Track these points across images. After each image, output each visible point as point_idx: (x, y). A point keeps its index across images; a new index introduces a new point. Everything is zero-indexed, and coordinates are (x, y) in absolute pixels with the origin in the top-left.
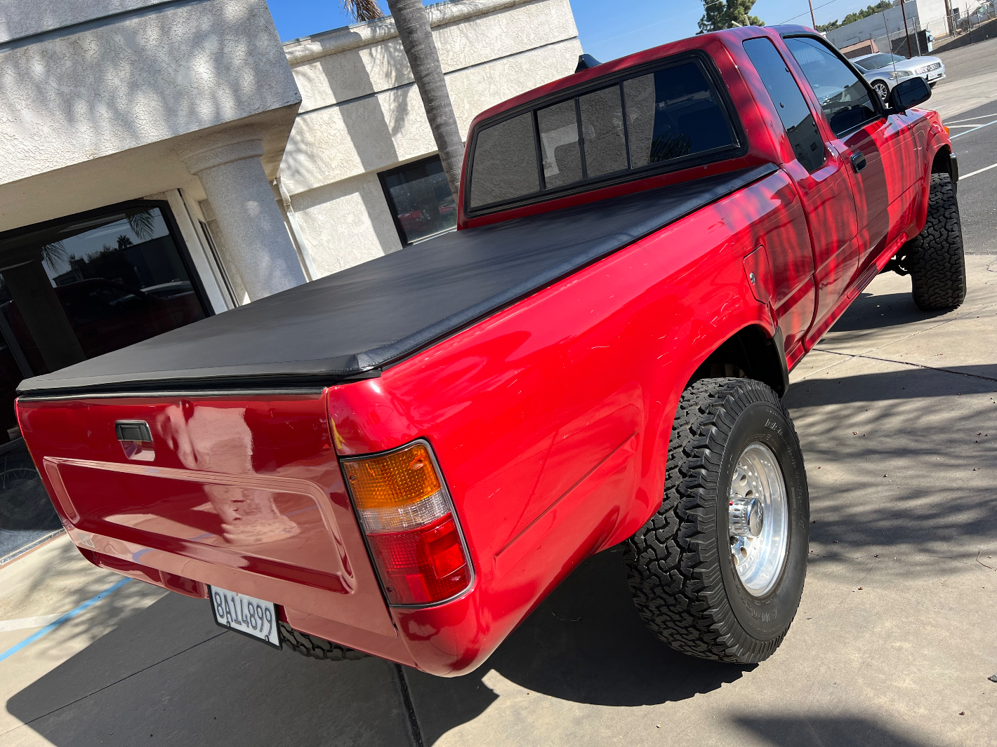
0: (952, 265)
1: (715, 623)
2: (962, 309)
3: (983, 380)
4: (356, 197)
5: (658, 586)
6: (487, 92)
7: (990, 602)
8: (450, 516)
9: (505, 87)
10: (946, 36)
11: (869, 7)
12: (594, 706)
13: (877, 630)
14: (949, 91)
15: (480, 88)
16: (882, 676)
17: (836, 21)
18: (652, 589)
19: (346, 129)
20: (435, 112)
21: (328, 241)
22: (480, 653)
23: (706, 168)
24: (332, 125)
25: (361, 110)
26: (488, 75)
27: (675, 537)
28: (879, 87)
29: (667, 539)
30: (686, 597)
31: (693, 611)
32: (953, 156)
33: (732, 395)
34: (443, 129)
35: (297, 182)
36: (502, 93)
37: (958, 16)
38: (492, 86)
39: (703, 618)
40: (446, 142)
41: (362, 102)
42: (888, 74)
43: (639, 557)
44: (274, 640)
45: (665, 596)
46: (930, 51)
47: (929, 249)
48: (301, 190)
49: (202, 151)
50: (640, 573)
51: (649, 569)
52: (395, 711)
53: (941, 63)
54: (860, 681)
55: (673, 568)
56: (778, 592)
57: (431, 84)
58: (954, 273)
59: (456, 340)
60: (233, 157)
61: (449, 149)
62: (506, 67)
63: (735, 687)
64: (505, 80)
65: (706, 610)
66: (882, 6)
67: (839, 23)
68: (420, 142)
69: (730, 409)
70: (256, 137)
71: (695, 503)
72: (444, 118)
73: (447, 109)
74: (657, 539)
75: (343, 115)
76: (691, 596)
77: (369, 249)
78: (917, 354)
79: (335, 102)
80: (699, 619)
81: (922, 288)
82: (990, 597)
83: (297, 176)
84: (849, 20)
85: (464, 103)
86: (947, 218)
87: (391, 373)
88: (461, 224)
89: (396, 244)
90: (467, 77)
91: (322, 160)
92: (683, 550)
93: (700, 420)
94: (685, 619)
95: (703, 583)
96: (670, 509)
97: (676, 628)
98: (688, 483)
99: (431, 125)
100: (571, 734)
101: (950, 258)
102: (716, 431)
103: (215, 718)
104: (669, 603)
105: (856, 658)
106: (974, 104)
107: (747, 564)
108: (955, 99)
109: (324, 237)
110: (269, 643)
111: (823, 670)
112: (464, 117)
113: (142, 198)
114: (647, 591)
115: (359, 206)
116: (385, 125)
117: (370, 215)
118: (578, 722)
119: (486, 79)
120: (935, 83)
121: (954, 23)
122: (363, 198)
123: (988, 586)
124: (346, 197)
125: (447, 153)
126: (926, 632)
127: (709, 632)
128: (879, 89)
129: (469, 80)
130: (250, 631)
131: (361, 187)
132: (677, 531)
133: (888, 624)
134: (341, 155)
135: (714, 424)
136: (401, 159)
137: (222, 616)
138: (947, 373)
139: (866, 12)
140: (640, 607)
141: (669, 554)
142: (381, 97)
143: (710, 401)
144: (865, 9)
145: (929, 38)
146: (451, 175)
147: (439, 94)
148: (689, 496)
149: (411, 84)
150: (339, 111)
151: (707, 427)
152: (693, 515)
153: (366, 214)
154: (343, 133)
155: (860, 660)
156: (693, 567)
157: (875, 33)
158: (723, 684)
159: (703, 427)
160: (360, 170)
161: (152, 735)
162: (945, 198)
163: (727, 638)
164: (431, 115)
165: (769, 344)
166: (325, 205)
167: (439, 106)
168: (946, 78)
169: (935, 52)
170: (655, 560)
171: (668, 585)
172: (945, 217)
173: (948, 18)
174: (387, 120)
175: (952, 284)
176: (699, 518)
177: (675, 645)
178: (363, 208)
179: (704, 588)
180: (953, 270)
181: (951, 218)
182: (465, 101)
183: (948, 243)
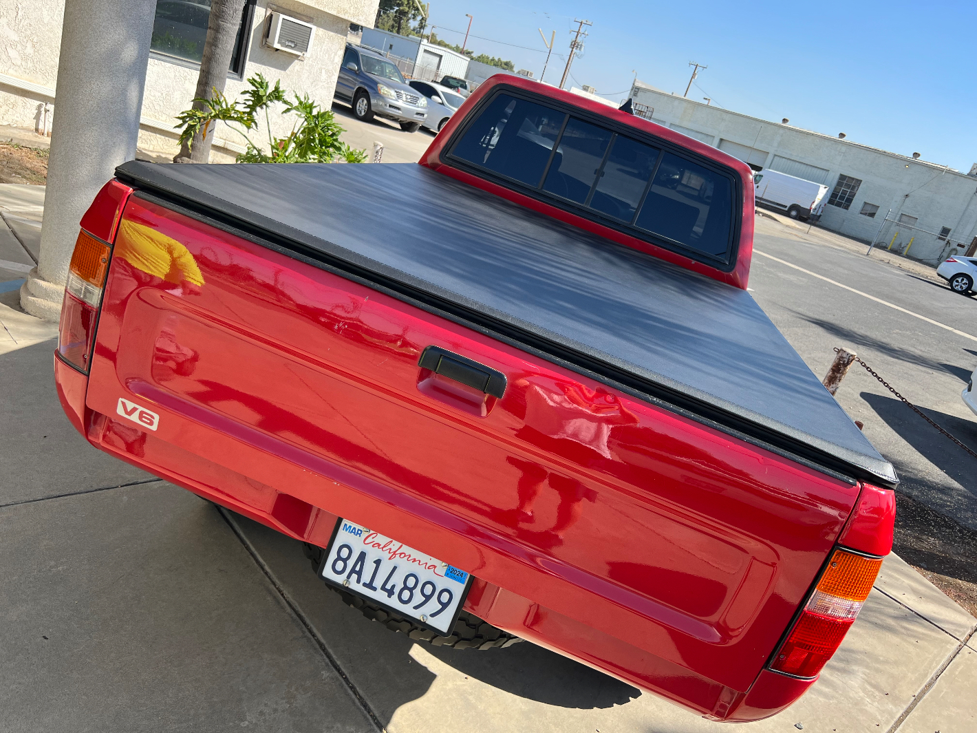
137: (340, 573)
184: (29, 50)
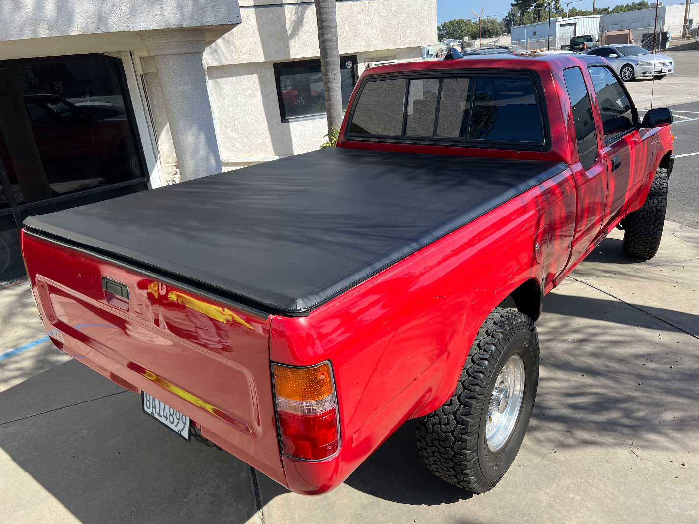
0: (654, 233)
1: (467, 469)
2: (652, 260)
3: (657, 320)
4: (255, 77)
5: (436, 440)
6: (363, 21)
7: (633, 480)
8: (334, 409)
9: (377, 20)
10: (679, 38)
11: (633, 4)
12: (376, 498)
13: (561, 483)
14: (673, 84)
15: (360, 17)
16: (559, 516)
17: (609, 8)
18: (432, 441)
19: (257, 26)
20: (324, 30)
21: (229, 105)
22: (331, 488)
23: (519, 153)
24: (248, 21)
25: (271, 15)
26: (367, 9)
27: (455, 414)
28: (628, 69)
29: (449, 413)
30: (453, 451)
31: (455, 460)
32: (672, 157)
33: (508, 325)
34: (328, 44)
35: (214, 58)
36: (373, 25)
37: (691, 26)
38: (368, 18)
39: (461, 465)
40: (327, 54)
41: (272, 9)
42: (636, 62)
43: (428, 419)
44: (185, 434)
45: (439, 447)
46: (667, 48)
47: (642, 220)
48: (215, 64)
49: (161, 41)
50: (427, 429)
51: (433, 428)
52: (244, 474)
53: (673, 62)
54: (545, 516)
55: (449, 432)
56: (506, 449)
57: (325, 9)
58: (653, 238)
59: (357, 290)
60: (183, 51)
61: (329, 59)
62: (380, 6)
63: (467, 503)
64: (378, 15)
65: (463, 461)
66: (642, 5)
67: (610, 10)
68: (308, 47)
69: (506, 336)
70: (201, 39)
71: (472, 395)
72: (330, 36)
73: (333, 30)
74: (443, 412)
75: (257, 15)
76: (456, 452)
77: (257, 117)
78: (617, 289)
79: (253, 5)
80: (458, 465)
81: (630, 243)
82: (634, 476)
83: (215, 54)
84: (618, 10)
85: (345, 26)
86: (659, 202)
87: (315, 314)
88: (340, 142)
89: (277, 117)
90: (351, 7)
91: (235, 46)
92: (458, 423)
93: (486, 340)
94: (449, 463)
95: (466, 446)
96: (455, 395)
97: (441, 466)
98: (471, 382)
99: (319, 38)
100: (359, 514)
101: (654, 228)
102: (494, 350)
103: (119, 453)
104: (441, 451)
105: (545, 499)
106: (688, 99)
107: (490, 428)
108: (676, 92)
109: (227, 102)
110: (180, 435)
111: (523, 503)
112: (343, 36)
113: (104, 53)
114: (428, 440)
115: (256, 85)
116: (286, 30)
117: (262, 93)
118: (364, 507)
119: (364, 11)
120: (665, 75)
121: (687, 30)
122: (260, 79)
123: (634, 468)
124: (248, 76)
125: (327, 62)
126: (591, 491)
127: (462, 473)
128: (628, 70)
129: (352, 10)
130: (168, 423)
131: (259, 71)
132: (457, 410)
133: (568, 481)
134: (250, 45)
135: (494, 345)
136: (292, 57)
137: (149, 408)
138: (635, 309)
139: (630, 6)
140: (421, 448)
141: (448, 423)
142: (287, 9)
143: (495, 327)
144: (630, 4)
145: (668, 38)
146: (327, 78)
147: (330, 17)
148: (469, 390)
149: (309, 3)
150: (254, 12)
151: (489, 346)
152: (469, 403)
153: (260, 91)
154: (254, 29)
155: (548, 501)
156: (462, 435)
157: (633, 24)
158: (460, 500)
159: (487, 345)
160: (261, 58)
161: (74, 457)
162: (661, 188)
163: (472, 479)
164: (321, 31)
165: (537, 289)
166: (231, 78)
167: (328, 27)
168: (674, 73)
169: (669, 50)
170: (438, 424)
171: (444, 441)
172: (657, 200)
173: (684, 26)
174: (288, 26)
175: (651, 245)
176: (473, 406)
177: (437, 474)
178: (259, 87)
179: (465, 449)
180: (654, 236)
181: (661, 202)
182: (347, 24)
183: (655, 218)
184: (245, 140)
